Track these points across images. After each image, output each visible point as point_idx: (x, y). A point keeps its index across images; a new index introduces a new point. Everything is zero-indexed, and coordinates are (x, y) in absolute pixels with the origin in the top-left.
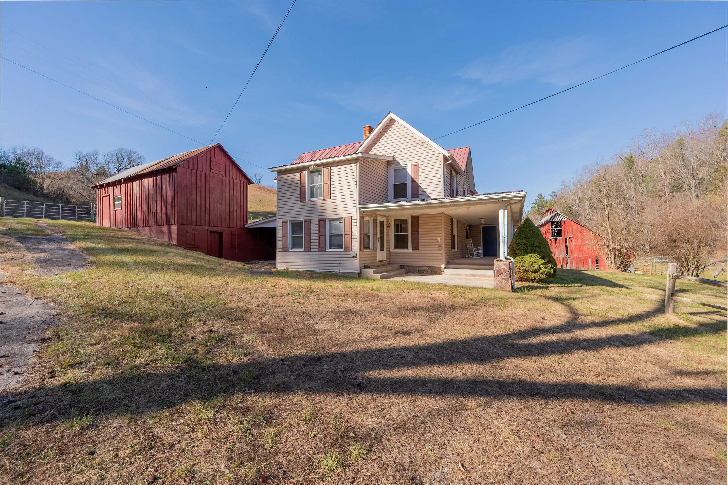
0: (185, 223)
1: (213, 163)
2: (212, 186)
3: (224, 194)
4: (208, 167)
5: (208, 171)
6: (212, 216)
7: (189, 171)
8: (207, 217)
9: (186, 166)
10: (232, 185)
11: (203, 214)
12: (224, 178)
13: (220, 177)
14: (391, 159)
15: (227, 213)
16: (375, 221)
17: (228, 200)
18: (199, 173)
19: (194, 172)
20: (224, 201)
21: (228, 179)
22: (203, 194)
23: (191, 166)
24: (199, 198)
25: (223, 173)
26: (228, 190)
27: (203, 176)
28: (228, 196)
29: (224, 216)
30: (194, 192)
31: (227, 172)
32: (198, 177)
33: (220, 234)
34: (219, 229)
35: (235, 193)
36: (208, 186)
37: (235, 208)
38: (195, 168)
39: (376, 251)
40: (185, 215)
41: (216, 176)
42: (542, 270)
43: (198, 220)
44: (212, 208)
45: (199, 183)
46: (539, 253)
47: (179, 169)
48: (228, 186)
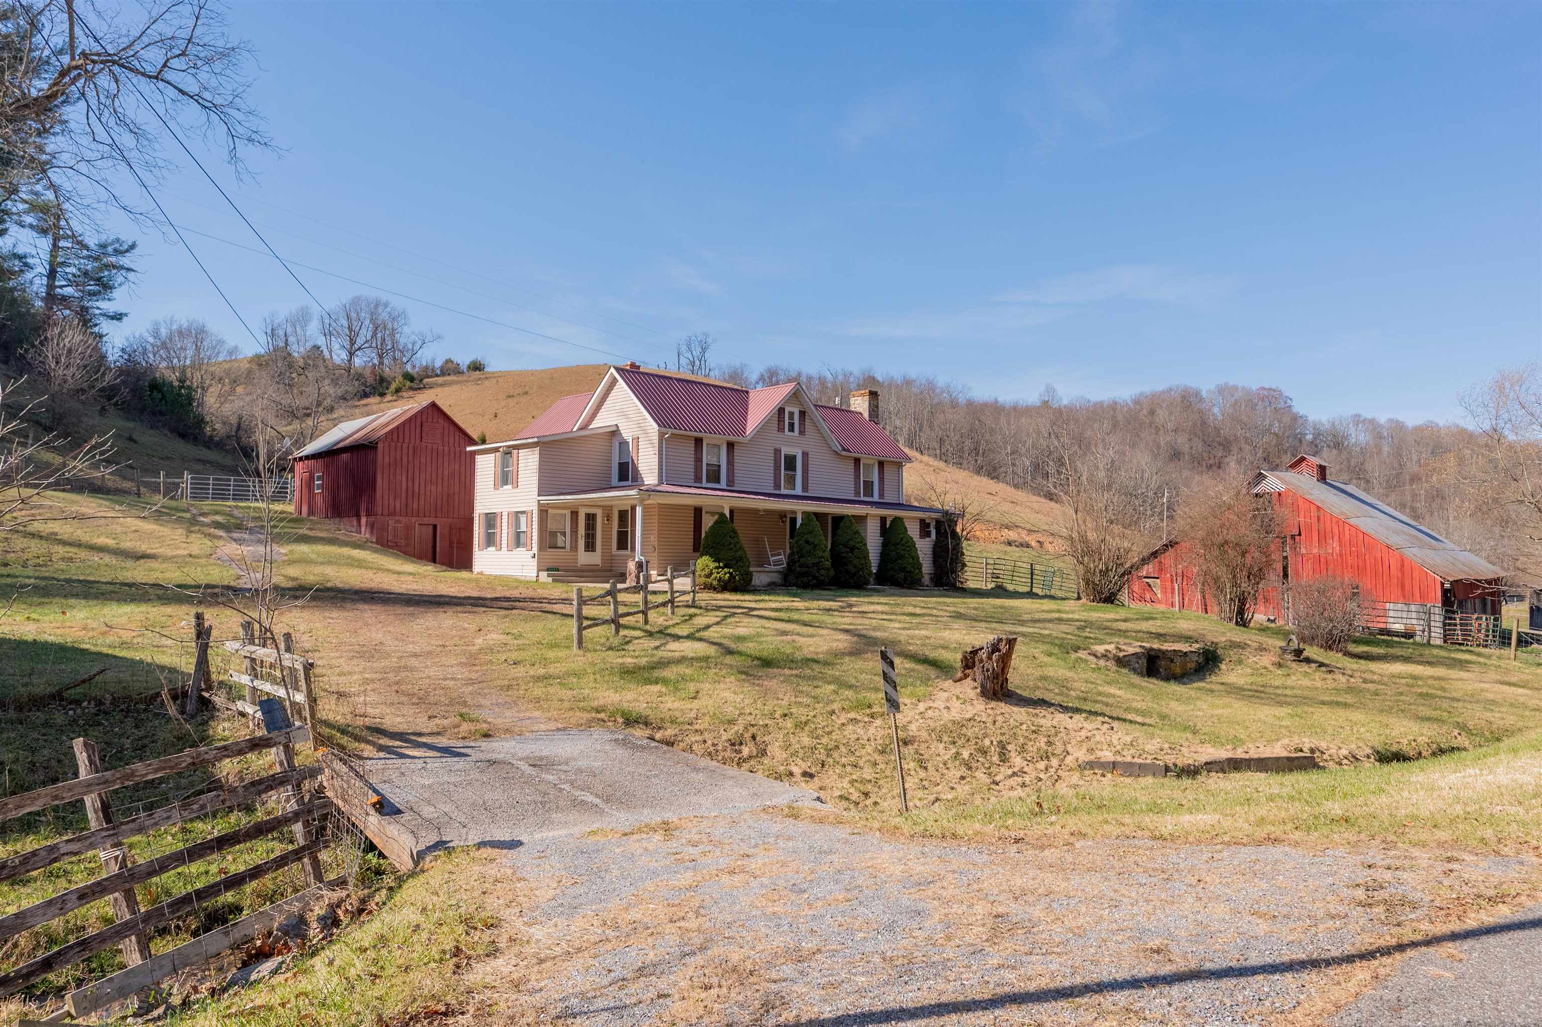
0: (386, 512)
1: (425, 429)
2: (423, 460)
3: (440, 472)
4: (418, 436)
5: (418, 442)
6: (422, 503)
7: (393, 444)
8: (415, 506)
9: (389, 439)
10: (452, 455)
11: (410, 501)
12: (441, 448)
13: (435, 447)
14: (614, 429)
15: (445, 498)
16: (575, 514)
17: (446, 478)
18: (405, 445)
19: (399, 444)
20: (440, 481)
21: (446, 449)
22: (410, 473)
23: (395, 438)
24: (404, 479)
25: (440, 442)
26: (446, 464)
27: (411, 450)
28: (446, 473)
29: (439, 502)
30: (398, 471)
31: (446, 439)
32: (405, 451)
33: (435, 527)
34: (433, 521)
35: (457, 468)
36: (417, 463)
37: (457, 490)
38: (401, 440)
39: (577, 550)
40: (386, 503)
41: (429, 446)
42: (713, 576)
43: (403, 508)
44: (422, 492)
45: (405, 459)
46: (711, 556)
47: (380, 445)
48: (446, 459)
